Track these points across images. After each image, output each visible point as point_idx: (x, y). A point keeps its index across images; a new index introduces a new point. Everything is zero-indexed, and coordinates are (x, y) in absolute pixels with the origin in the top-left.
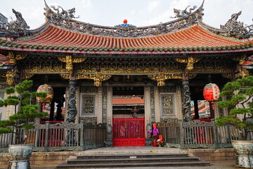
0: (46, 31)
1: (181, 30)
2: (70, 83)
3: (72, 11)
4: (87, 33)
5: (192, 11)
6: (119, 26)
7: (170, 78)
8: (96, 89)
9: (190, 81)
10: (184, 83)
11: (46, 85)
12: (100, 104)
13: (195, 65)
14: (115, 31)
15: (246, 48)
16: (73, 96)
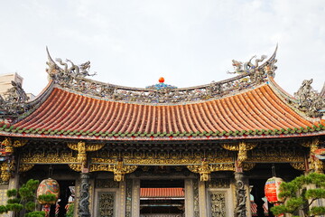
0: (52, 95)
1: (242, 92)
2: (83, 176)
3: (86, 66)
4: (106, 98)
5: (260, 64)
6: (153, 87)
7: (217, 169)
8: (117, 184)
9: (245, 173)
10: (236, 177)
11: (50, 180)
12: (123, 204)
13: (249, 153)
14: (147, 94)
15: (316, 131)
16: (86, 194)
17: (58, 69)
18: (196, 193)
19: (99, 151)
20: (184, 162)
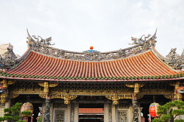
0: (29, 55)
1: (137, 55)
2: (47, 101)
3: (49, 39)
4: (60, 58)
6: (86, 52)
7: (122, 98)
8: (66, 106)
9: (138, 100)
10: (133, 102)
11: (28, 103)
12: (69, 117)
13: (140, 89)
14: (83, 55)
15: (178, 77)
16: (48, 111)
17: (33, 41)
18: (110, 111)
19: (56, 87)
20: (104, 94)
